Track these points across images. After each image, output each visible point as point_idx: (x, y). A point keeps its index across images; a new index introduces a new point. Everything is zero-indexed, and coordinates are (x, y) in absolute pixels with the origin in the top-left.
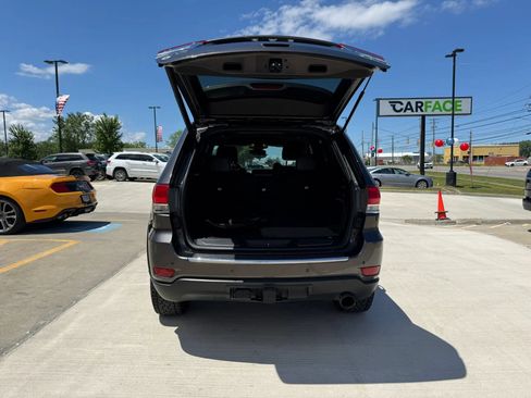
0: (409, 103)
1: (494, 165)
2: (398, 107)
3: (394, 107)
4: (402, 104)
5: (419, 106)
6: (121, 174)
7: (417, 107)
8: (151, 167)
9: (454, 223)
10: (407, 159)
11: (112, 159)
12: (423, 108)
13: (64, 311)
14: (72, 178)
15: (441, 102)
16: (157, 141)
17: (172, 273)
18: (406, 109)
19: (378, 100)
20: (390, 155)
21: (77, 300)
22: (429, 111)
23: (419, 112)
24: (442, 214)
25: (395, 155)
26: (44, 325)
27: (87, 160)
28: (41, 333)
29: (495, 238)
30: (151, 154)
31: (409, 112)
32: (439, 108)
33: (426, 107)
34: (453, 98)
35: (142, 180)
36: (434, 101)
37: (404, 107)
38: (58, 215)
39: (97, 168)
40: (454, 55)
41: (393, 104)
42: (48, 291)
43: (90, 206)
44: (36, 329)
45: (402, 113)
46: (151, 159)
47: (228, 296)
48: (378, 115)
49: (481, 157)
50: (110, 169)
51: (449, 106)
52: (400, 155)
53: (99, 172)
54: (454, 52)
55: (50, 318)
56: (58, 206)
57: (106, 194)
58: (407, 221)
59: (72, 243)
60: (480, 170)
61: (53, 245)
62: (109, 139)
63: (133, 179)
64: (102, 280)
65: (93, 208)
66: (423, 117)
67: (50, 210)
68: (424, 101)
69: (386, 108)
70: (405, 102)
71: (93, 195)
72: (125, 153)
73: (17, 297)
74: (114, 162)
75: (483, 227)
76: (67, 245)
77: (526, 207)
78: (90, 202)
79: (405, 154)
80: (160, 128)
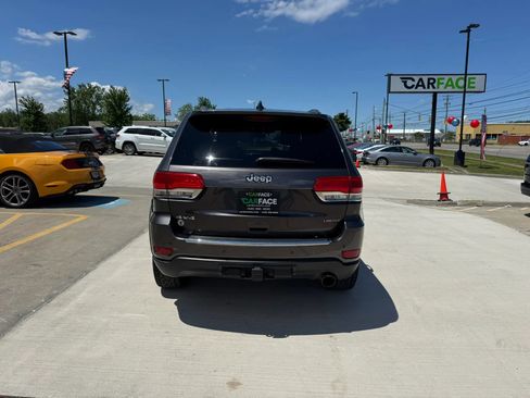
0: (421, 80)
1: (507, 144)
2: (410, 83)
3: (405, 83)
4: (413, 80)
5: (431, 83)
6: (130, 148)
7: (429, 83)
8: (159, 142)
9: (455, 204)
10: (418, 136)
11: (121, 133)
12: (435, 85)
13: (75, 281)
14: (82, 155)
15: (454, 79)
16: (166, 114)
17: (171, 252)
18: (418, 85)
19: (389, 76)
20: (401, 131)
21: (87, 272)
22: (441, 88)
23: (431, 89)
24: (444, 195)
25: (407, 131)
26: (57, 294)
27: (96, 134)
28: (54, 302)
29: (491, 222)
30: (159, 129)
31: (420, 89)
32: (452, 85)
33: (439, 83)
34: (466, 74)
35: (150, 154)
36: (447, 78)
37: (415, 83)
38: (69, 191)
39: (107, 142)
40: (468, 31)
41: (404, 79)
42: (60, 264)
43: (99, 181)
44: (50, 298)
45: (413, 90)
46: (159, 134)
47: (220, 274)
48: (389, 92)
49: (495, 136)
50: (119, 143)
51: (461, 83)
52: (412, 131)
53: (108, 146)
54: (469, 27)
55: (62, 289)
56: (69, 181)
57: (115, 168)
58: (410, 202)
59: (82, 217)
60: (493, 149)
61: (64, 219)
62: (118, 111)
63: (141, 154)
64: (110, 254)
65: (102, 184)
66: (435, 94)
67: (61, 185)
68: (436, 77)
69: (397, 84)
70: (417, 79)
71: (102, 171)
72: (134, 127)
73: (33, 268)
74: (123, 136)
75: (483, 209)
76: (78, 220)
77: (524, 192)
78: (99, 178)
79: (417, 131)
80: (169, 101)
